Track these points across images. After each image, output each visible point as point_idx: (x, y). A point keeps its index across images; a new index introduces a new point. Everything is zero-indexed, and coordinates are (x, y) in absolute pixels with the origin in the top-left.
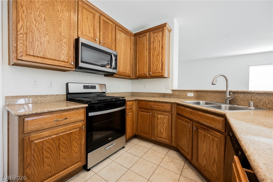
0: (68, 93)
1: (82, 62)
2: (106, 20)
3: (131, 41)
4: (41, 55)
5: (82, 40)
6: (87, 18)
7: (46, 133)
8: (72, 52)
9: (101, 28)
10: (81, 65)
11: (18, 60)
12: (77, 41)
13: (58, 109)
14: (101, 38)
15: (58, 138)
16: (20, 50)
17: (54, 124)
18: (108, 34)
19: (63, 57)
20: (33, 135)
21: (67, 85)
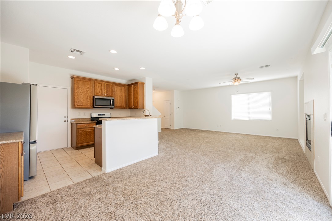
0: (91, 118)
1: (96, 105)
2: (108, 84)
3: (125, 89)
4: (81, 105)
5: (95, 97)
6: (98, 87)
7: (83, 129)
8: (92, 102)
9: (106, 88)
10: (95, 106)
11: (78, 106)
12: (94, 97)
13: (89, 122)
14: (105, 93)
15: (86, 132)
16: (76, 104)
17: (85, 127)
18: (109, 90)
19: (89, 104)
20: (79, 129)
21: (91, 114)
